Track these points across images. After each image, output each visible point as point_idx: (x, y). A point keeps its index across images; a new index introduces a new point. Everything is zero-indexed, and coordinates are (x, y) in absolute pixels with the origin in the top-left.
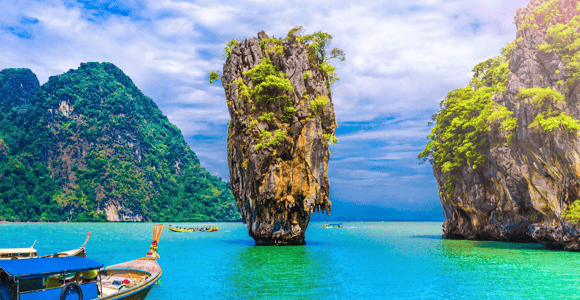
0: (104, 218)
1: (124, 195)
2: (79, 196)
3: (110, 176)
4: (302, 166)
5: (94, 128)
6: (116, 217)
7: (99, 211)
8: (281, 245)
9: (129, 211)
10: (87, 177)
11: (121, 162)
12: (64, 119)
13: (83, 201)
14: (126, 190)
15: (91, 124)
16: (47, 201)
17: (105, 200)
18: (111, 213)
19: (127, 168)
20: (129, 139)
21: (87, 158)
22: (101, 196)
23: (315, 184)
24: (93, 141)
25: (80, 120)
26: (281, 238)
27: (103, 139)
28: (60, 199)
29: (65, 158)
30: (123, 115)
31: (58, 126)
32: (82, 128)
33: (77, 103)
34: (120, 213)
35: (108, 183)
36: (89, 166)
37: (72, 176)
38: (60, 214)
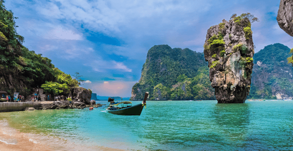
0: (275, 98)
1: (283, 90)
2: (265, 91)
3: (278, 84)
4: (231, 73)
5: (270, 68)
6: (281, 98)
7: (273, 96)
8: (225, 103)
9: (286, 95)
10: (268, 84)
11: (282, 78)
12: (259, 67)
13: (267, 93)
14: (285, 88)
15: (269, 67)
16: (254, 93)
17: (275, 92)
18: (278, 96)
19: (285, 80)
20: (286, 70)
21: (268, 79)
22: (274, 91)
23: (237, 79)
24: (270, 72)
25: (265, 66)
26: (225, 100)
27: (274, 71)
28: (258, 92)
29: (260, 79)
30: (283, 61)
31: (257, 69)
32: (265, 68)
33: (263, 60)
34: (282, 96)
35: (277, 86)
36: (269, 81)
37: (262, 85)
38: (259, 97)
